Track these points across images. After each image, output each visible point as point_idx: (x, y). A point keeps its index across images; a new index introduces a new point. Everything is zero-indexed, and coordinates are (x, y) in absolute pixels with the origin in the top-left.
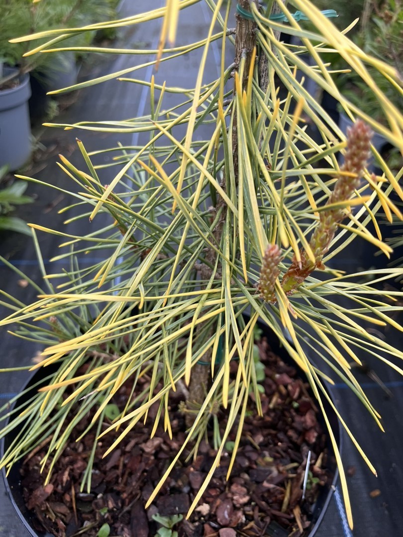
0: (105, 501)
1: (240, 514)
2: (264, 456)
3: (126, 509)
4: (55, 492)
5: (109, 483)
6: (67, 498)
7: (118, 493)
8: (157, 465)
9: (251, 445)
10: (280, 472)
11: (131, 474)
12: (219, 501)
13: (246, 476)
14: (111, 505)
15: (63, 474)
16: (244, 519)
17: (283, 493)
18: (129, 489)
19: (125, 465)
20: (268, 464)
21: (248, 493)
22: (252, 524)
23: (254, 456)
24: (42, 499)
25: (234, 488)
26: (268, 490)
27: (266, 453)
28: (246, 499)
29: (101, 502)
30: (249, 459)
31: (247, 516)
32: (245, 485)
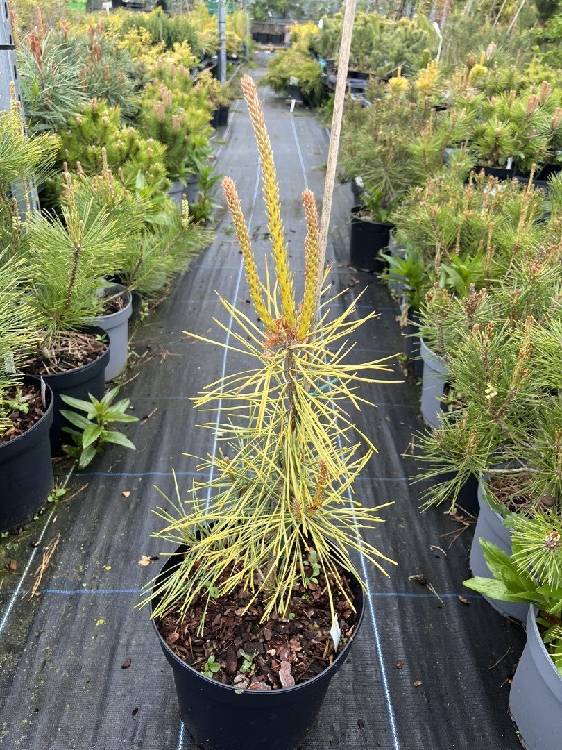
0: (211, 645)
1: (294, 655)
2: (314, 624)
3: (224, 650)
4: (180, 639)
5: (213, 634)
6: (187, 644)
7: (219, 640)
8: (244, 624)
9: (306, 616)
10: (323, 635)
11: (227, 629)
12: (282, 648)
13: (301, 636)
14: (215, 646)
15: (184, 628)
16: (297, 659)
17: (323, 647)
18: (226, 638)
19: (224, 623)
20: (316, 629)
21: (301, 645)
22: (302, 663)
23: (307, 623)
24: (173, 641)
25: (292, 641)
26: (315, 645)
27: (315, 622)
28: (299, 649)
29: (208, 645)
30: (303, 624)
31: (299, 658)
32: (300, 640)
